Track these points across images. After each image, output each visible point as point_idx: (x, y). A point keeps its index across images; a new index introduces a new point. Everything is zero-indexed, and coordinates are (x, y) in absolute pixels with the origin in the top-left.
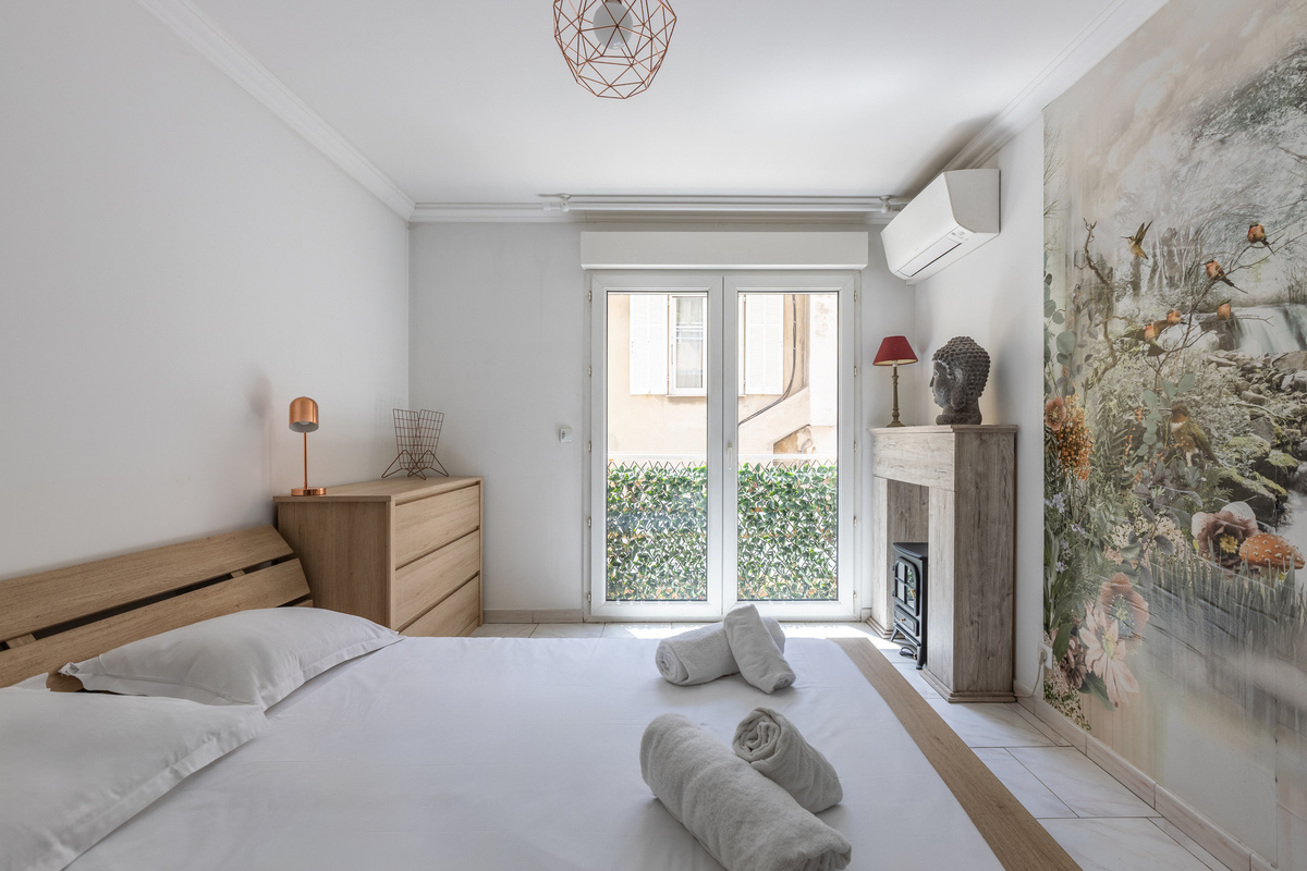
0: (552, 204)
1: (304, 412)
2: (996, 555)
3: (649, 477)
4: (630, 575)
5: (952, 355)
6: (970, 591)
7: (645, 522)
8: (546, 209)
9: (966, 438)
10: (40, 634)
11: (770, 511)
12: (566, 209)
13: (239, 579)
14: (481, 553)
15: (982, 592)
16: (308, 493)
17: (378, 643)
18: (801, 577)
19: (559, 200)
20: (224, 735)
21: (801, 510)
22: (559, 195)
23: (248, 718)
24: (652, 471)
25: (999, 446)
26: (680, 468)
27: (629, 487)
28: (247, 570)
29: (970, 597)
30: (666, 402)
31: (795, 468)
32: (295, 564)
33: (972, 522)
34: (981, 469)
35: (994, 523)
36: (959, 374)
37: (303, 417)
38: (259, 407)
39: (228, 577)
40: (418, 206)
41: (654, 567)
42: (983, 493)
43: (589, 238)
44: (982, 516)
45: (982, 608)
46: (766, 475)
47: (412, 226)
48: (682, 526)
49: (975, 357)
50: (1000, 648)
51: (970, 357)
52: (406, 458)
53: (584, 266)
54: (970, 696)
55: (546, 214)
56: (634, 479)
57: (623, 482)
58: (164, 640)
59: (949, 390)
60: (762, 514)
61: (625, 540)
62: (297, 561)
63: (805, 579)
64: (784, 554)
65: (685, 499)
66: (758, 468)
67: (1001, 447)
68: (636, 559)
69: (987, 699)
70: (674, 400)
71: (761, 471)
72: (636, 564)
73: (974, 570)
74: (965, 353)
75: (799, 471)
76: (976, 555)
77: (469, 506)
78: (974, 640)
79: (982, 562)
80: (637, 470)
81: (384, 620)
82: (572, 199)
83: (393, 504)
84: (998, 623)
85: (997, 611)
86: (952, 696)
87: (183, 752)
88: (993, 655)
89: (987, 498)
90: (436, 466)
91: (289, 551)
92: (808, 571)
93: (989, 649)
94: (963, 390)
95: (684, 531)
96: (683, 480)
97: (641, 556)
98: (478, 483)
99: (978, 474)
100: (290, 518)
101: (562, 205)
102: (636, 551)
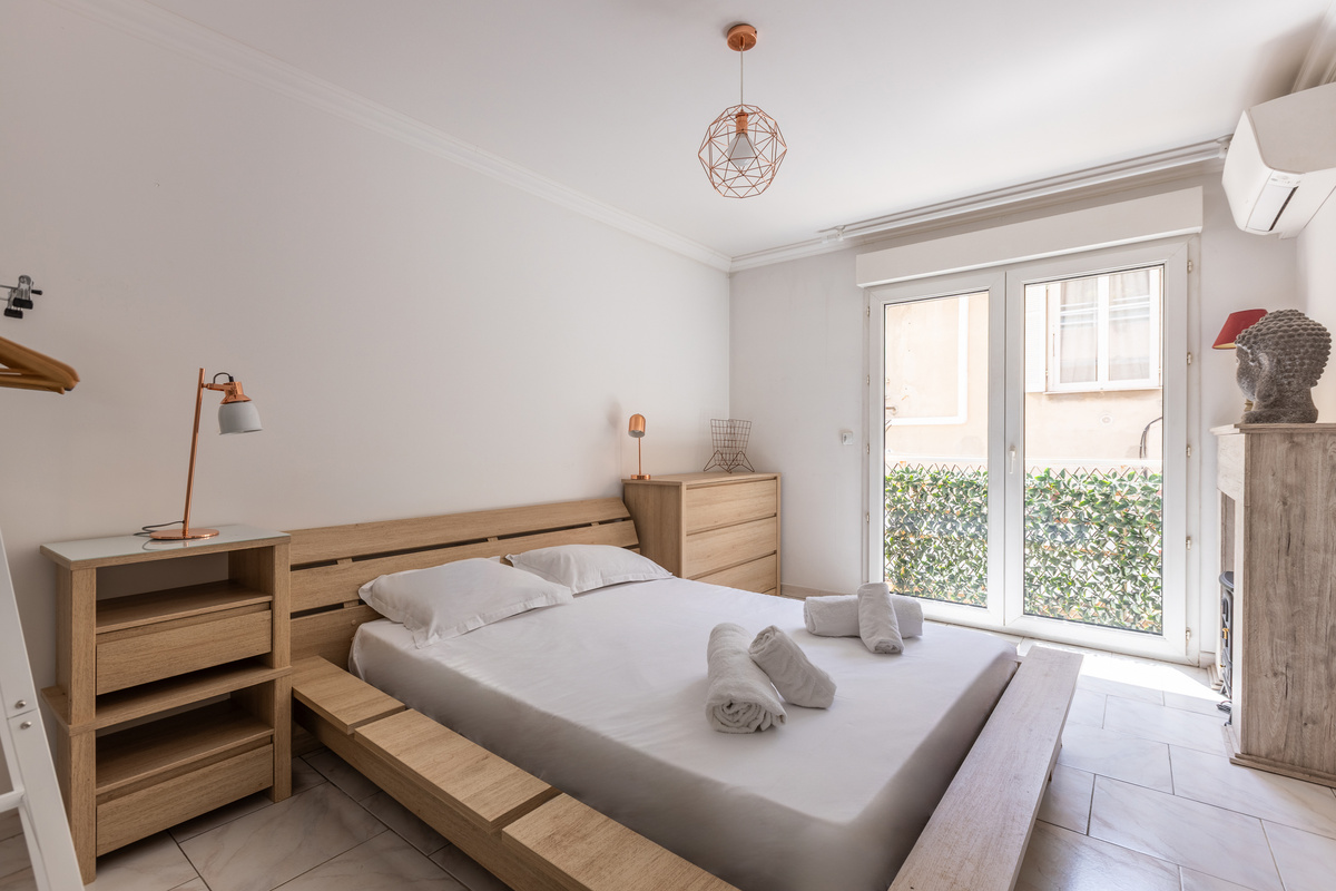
0: (829, 237)
1: (636, 424)
2: (1320, 593)
3: (935, 479)
4: (917, 573)
5: (1255, 336)
6: (1272, 634)
7: (931, 523)
8: (824, 242)
9: (1266, 440)
10: (500, 538)
11: (1081, 524)
12: (841, 239)
13: (595, 527)
14: (779, 535)
15: (1293, 636)
16: (641, 477)
17: (654, 576)
18: (1127, 603)
19: (835, 231)
20: (549, 596)
21: (1124, 525)
22: (834, 228)
23: (563, 593)
24: (939, 474)
25: (1325, 450)
26: (970, 471)
27: (915, 487)
28: (601, 523)
29: (1271, 641)
30: (1044, 400)
31: (1115, 475)
32: (630, 524)
33: (1275, 546)
34: (1291, 479)
35: (1318, 552)
36: (1264, 359)
37: (637, 429)
38: (613, 421)
39: (590, 525)
40: (734, 259)
41: (942, 570)
42: (1296, 511)
43: (865, 259)
44: (1294, 541)
45: (1294, 658)
46: (1073, 481)
47: (731, 275)
48: (972, 530)
49: (1292, 336)
50: (1327, 716)
51: (1281, 337)
52: (718, 457)
53: (862, 285)
54: (1266, 764)
55: (826, 246)
56: (919, 480)
57: (908, 483)
58: (545, 551)
59: (1253, 381)
60: (1070, 525)
61: (912, 540)
62: (632, 522)
63: (1134, 607)
64: (1102, 574)
65: (974, 504)
66: (1062, 474)
67: (1330, 452)
68: (924, 559)
69: (1300, 775)
70: (1053, 397)
71: (1067, 477)
72: (925, 563)
73: (1279, 607)
74: (1275, 332)
75: (1121, 480)
76: (1282, 589)
77: (765, 496)
78: (1278, 697)
79: (1293, 597)
80: (924, 472)
81: (677, 573)
82: (846, 229)
83: (684, 488)
84: (1323, 682)
85: (1322, 668)
86: (1237, 756)
87: (529, 598)
88: (1314, 723)
89: (1304, 517)
90: (746, 463)
91: (628, 515)
92: (1138, 597)
93: (1308, 711)
94: (1272, 380)
95: (974, 537)
96: (971, 484)
97: (929, 556)
98: (775, 478)
99: (1285, 486)
100: (631, 493)
101: (837, 236)
102: (923, 551)
